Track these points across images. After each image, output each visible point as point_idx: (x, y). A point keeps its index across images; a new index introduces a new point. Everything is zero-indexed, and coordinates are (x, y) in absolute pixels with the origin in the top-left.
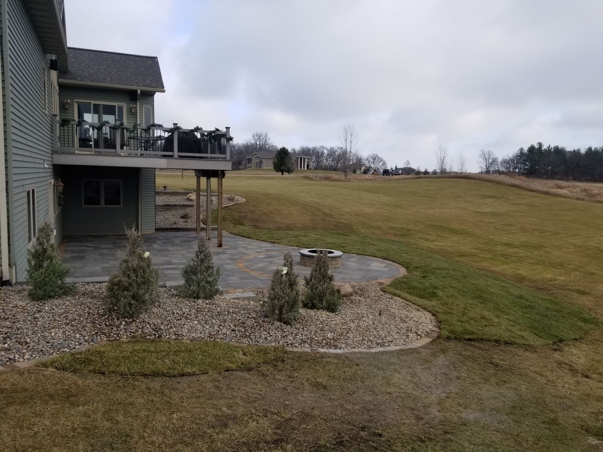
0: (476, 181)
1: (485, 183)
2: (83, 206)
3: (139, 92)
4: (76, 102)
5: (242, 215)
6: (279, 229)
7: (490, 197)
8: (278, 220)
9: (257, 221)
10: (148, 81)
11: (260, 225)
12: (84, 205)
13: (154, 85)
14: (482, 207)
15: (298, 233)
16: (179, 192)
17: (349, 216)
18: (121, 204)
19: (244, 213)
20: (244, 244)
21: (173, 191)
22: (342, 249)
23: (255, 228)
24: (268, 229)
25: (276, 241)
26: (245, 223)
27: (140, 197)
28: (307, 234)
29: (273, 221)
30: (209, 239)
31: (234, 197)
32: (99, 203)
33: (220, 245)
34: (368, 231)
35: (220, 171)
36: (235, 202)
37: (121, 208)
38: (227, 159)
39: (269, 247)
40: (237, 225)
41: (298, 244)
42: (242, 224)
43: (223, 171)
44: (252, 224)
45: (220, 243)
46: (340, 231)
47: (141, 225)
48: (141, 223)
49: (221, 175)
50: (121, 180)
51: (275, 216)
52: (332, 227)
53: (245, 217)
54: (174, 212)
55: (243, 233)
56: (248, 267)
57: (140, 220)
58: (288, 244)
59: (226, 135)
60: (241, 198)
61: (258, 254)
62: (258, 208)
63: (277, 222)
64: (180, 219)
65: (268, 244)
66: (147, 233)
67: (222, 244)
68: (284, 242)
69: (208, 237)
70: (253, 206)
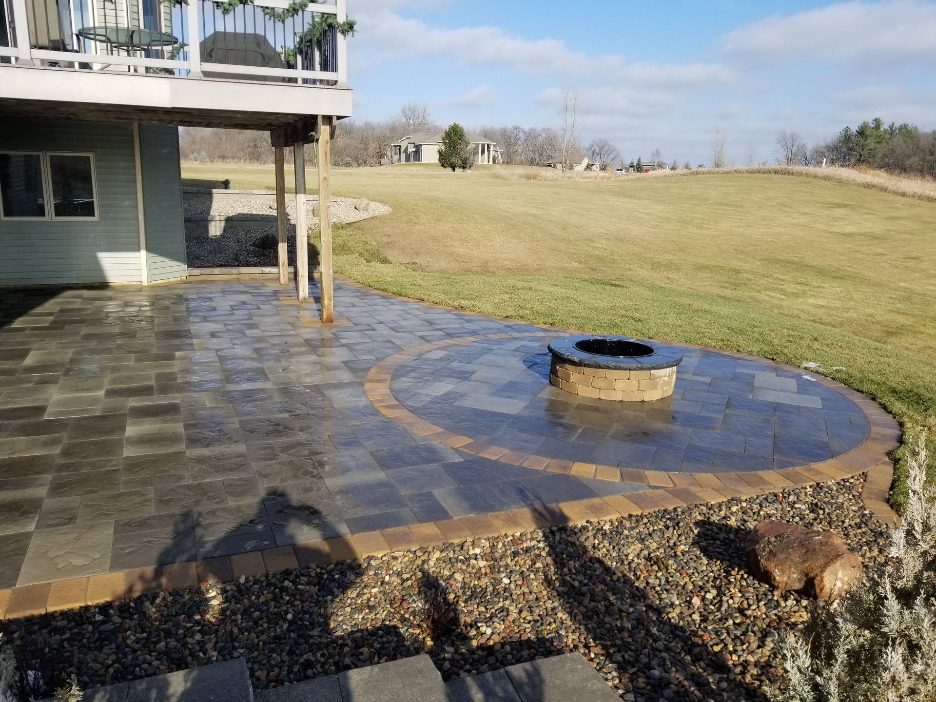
0: (800, 179)
1: (816, 181)
5: (385, 239)
6: (467, 272)
7: (839, 206)
8: (461, 250)
9: (417, 253)
11: (422, 260)
14: (836, 223)
15: (511, 282)
16: (255, 192)
17: (604, 242)
18: (96, 213)
19: (388, 236)
20: (390, 312)
21: (242, 191)
22: (639, 326)
23: (414, 270)
24: (442, 272)
25: (465, 303)
26: (390, 258)
27: (140, 195)
28: (532, 285)
29: (451, 254)
30: (304, 299)
31: (368, 204)
32: (41, 212)
33: (327, 317)
34: (655, 275)
35: (320, 119)
36: (371, 214)
37: (97, 223)
38: (338, 85)
39: (451, 322)
40: (373, 263)
41: (521, 313)
42: (384, 261)
43: (328, 119)
44: (407, 261)
45: (327, 311)
46: (598, 276)
47: (149, 263)
48: (148, 258)
49: (324, 131)
50: (91, 155)
51: (454, 243)
52: (576, 265)
53: (391, 245)
54: (242, 235)
55: (387, 283)
56: (402, 396)
57: (143, 253)
58: (497, 313)
59: (335, 15)
60: (381, 206)
61: (426, 347)
62: (417, 227)
63: (459, 255)
64: (252, 248)
65: (448, 312)
66: (163, 281)
67: (331, 315)
68: (487, 306)
69: (301, 296)
70: (408, 222)
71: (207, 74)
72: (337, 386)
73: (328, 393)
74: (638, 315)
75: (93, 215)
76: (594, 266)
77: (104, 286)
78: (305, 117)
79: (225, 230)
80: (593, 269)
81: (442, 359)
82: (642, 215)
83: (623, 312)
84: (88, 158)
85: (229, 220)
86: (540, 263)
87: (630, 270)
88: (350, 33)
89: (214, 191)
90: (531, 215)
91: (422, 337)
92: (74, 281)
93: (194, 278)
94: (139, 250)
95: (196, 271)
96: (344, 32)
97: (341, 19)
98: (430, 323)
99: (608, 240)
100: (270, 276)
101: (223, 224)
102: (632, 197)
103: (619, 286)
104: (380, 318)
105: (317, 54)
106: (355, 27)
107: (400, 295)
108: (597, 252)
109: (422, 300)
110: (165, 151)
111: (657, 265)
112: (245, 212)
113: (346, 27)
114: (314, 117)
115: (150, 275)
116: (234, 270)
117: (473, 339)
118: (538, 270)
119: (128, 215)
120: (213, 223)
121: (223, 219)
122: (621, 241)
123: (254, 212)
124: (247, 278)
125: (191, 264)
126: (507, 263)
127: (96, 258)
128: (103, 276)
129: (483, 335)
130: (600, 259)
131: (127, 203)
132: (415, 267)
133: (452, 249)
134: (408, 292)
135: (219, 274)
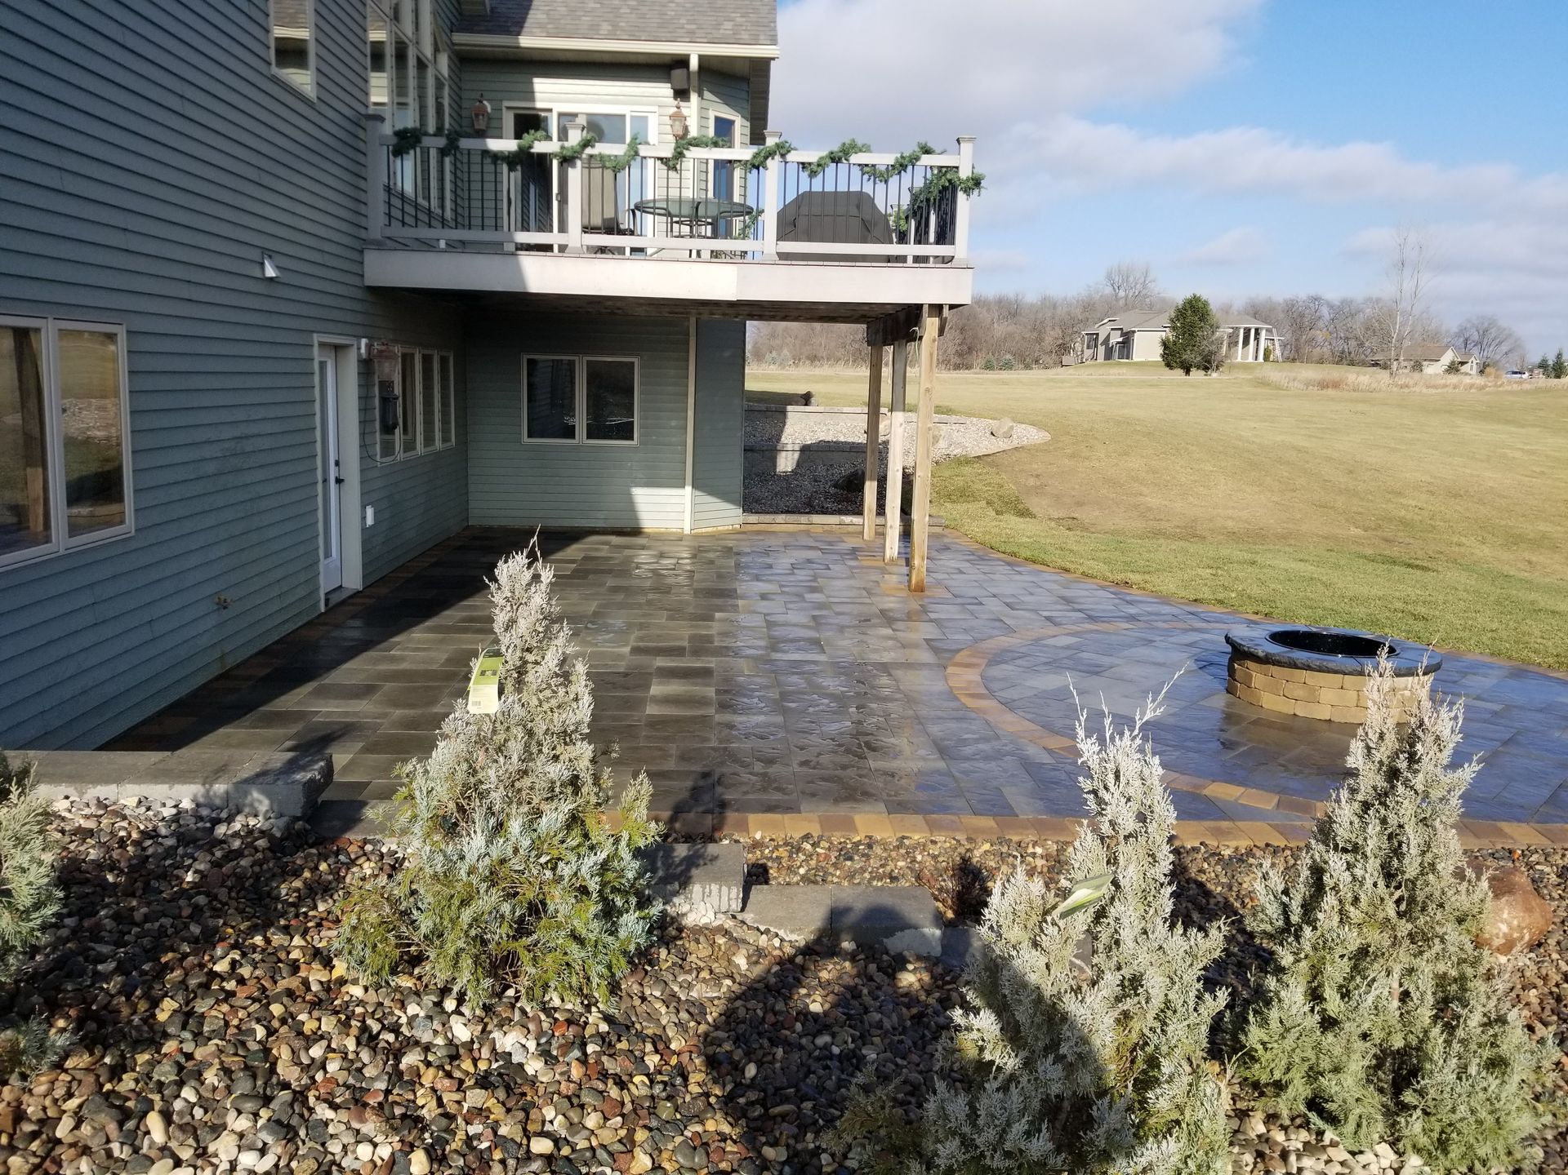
2: (526, 439)
3: (694, 64)
4: (508, 108)
5: (1032, 482)
6: (1157, 534)
8: (1153, 501)
9: (1080, 504)
10: (728, 25)
11: (1085, 515)
12: (530, 436)
13: (746, 37)
15: (1225, 552)
16: (846, 410)
17: (1424, 497)
18: (636, 435)
19: (1037, 476)
20: (1009, 583)
21: (828, 409)
22: (1419, 626)
23: (1069, 529)
24: (1114, 533)
25: (1134, 578)
26: (1034, 510)
27: (691, 413)
28: (1258, 558)
29: (1136, 507)
30: (892, 560)
31: (1012, 428)
32: (570, 432)
33: (917, 584)
34: (1505, 556)
35: (925, 309)
36: (1015, 443)
37: (636, 448)
38: (954, 263)
39: (1103, 602)
40: (1005, 517)
41: (1221, 596)
42: (1024, 513)
43: (937, 309)
44: (1061, 515)
45: (918, 575)
46: (1393, 551)
47: (694, 504)
48: (693, 497)
49: (931, 324)
50: (636, 360)
51: (1144, 489)
52: (1359, 532)
53: (1039, 490)
54: (821, 471)
55: (1020, 545)
56: (995, 686)
57: (688, 489)
58: (1183, 593)
59: (957, 168)
60: (1033, 430)
61: (1053, 630)
62: (1087, 463)
63: (1150, 509)
64: (832, 490)
65: (1103, 588)
66: (710, 530)
67: (922, 581)
68: (1168, 584)
69: (888, 554)
70: (1072, 456)
71: (784, 257)
72: (909, 666)
73: (899, 673)
74: (1422, 610)
75: (632, 438)
76: (1390, 535)
77: (636, 532)
78: (909, 306)
79: (799, 464)
80: (1386, 540)
81: (1068, 647)
82: (1518, 454)
83: (1399, 605)
84: (632, 364)
85: (805, 449)
86: (1290, 526)
87: (1459, 545)
88: (976, 192)
89: (789, 408)
90: (1294, 448)
91: (1048, 618)
92: (600, 524)
93: (749, 527)
94: (683, 486)
95: (753, 518)
96: (967, 191)
97: (964, 173)
98: (1067, 601)
99: (1432, 493)
100: (851, 529)
101: (797, 455)
102: (1507, 422)
103: (1423, 568)
104: (994, 590)
105: (933, 218)
106: (983, 183)
107: (1034, 562)
108: (1403, 513)
109: (1067, 570)
110: (727, 354)
111: (1514, 540)
112: (829, 438)
113: (970, 184)
114: (919, 307)
115: (694, 520)
116: (803, 519)
117: (1127, 626)
118: (1283, 537)
119: (674, 439)
120: (784, 454)
121: (797, 448)
122: (1456, 496)
123: (842, 439)
124: (819, 529)
125: (748, 509)
126: (1230, 524)
127: (629, 495)
128: (636, 519)
129: (1145, 622)
130: (1404, 523)
131: (673, 423)
132: (1071, 524)
133: (1141, 498)
134: (1047, 558)
135: (782, 523)
